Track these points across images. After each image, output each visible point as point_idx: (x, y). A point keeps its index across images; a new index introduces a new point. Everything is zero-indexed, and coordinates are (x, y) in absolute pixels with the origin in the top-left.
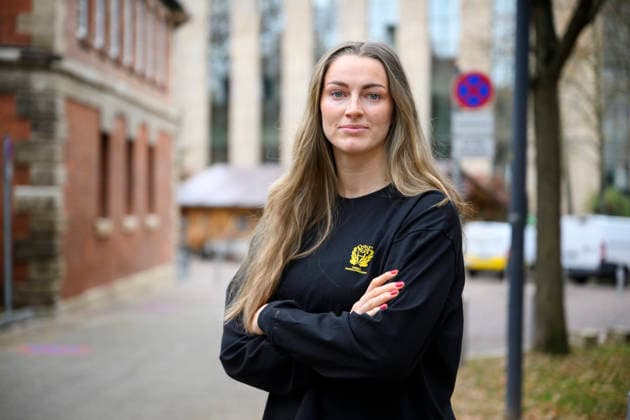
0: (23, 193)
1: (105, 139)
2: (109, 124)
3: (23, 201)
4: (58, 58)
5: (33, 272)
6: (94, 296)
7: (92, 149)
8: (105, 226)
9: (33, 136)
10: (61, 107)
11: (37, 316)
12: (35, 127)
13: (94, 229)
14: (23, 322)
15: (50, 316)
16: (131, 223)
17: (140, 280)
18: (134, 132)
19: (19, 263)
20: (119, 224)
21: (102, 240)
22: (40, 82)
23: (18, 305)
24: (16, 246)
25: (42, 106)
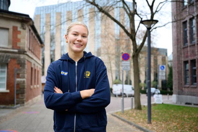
0: (18, 80)
1: (32, 68)
2: (33, 66)
3: (18, 81)
4: (26, 52)
5: (20, 97)
6: (30, 101)
7: (30, 71)
8: (32, 87)
9: (20, 68)
10: (26, 62)
11: (21, 106)
12: (21, 66)
13: (30, 87)
14: (18, 107)
15: (23, 106)
16: (35, 86)
17: (36, 98)
18: (36, 68)
19: (17, 94)
20: (34, 87)
21: (31, 89)
22: (22, 56)
23: (17, 104)
24: (17, 91)
25: (23, 62)
